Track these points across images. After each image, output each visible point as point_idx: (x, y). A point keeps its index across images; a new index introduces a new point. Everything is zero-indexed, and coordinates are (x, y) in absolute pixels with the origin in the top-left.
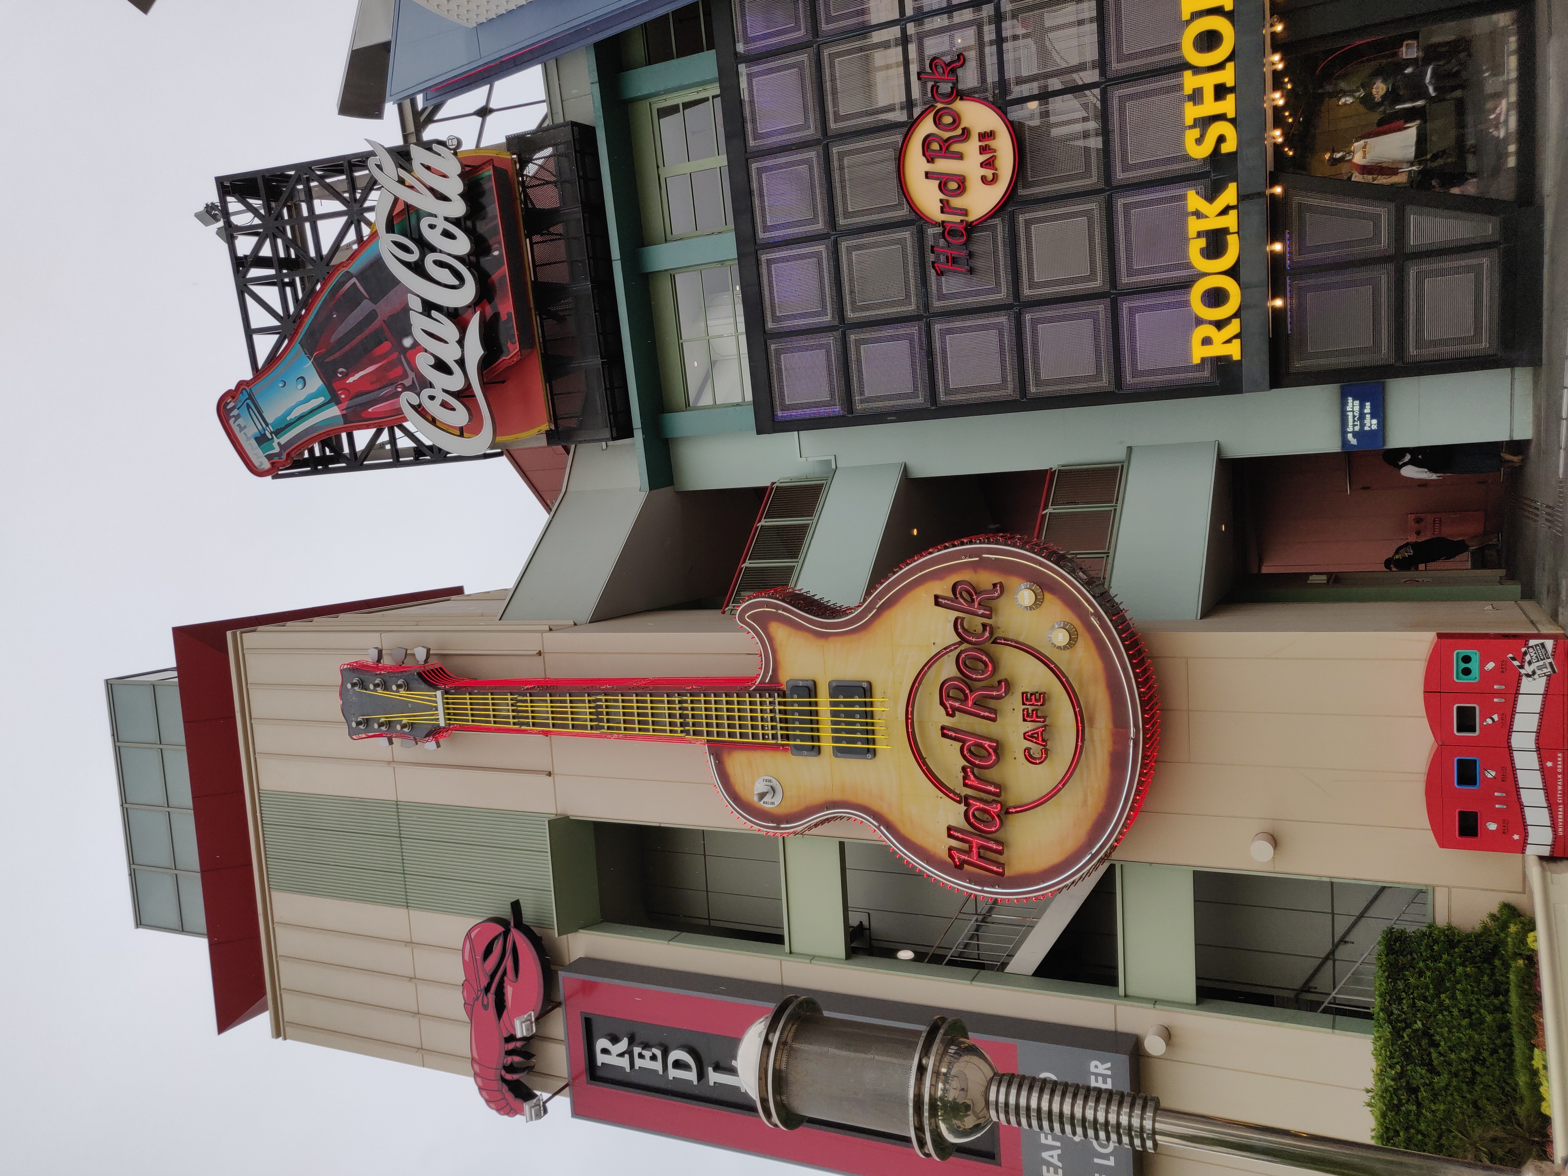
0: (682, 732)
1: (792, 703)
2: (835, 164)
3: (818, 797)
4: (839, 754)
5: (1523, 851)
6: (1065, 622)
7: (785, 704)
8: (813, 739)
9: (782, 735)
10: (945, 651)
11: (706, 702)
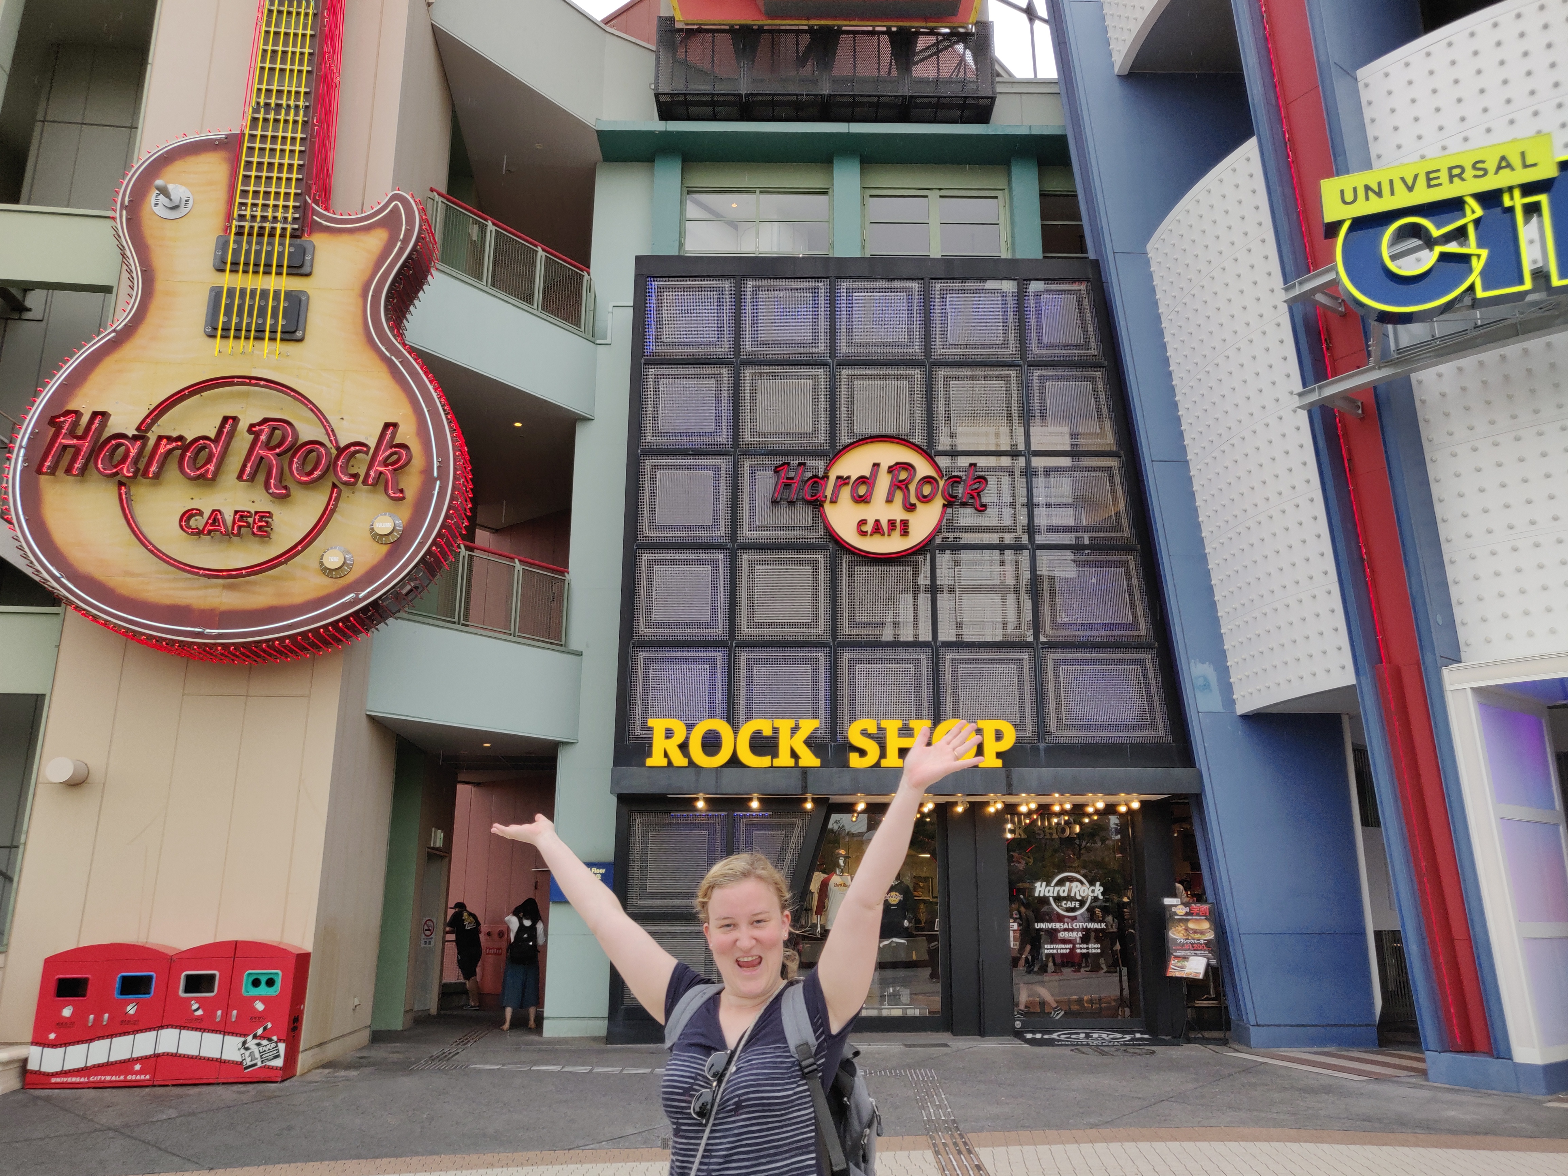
0: (258, 103)
1: (282, 244)
2: (903, 371)
3: (159, 261)
4: (213, 294)
5: (34, 1043)
6: (353, 565)
7: (283, 236)
8: (235, 264)
9: (243, 227)
10: (329, 430)
11: (293, 139)
